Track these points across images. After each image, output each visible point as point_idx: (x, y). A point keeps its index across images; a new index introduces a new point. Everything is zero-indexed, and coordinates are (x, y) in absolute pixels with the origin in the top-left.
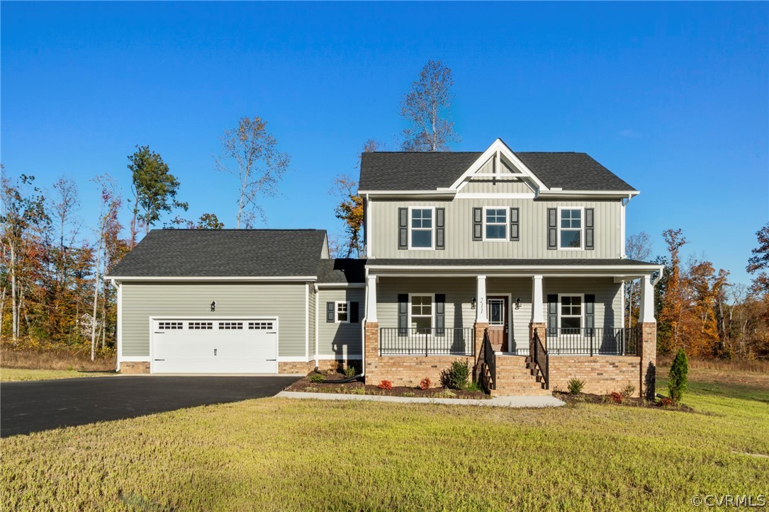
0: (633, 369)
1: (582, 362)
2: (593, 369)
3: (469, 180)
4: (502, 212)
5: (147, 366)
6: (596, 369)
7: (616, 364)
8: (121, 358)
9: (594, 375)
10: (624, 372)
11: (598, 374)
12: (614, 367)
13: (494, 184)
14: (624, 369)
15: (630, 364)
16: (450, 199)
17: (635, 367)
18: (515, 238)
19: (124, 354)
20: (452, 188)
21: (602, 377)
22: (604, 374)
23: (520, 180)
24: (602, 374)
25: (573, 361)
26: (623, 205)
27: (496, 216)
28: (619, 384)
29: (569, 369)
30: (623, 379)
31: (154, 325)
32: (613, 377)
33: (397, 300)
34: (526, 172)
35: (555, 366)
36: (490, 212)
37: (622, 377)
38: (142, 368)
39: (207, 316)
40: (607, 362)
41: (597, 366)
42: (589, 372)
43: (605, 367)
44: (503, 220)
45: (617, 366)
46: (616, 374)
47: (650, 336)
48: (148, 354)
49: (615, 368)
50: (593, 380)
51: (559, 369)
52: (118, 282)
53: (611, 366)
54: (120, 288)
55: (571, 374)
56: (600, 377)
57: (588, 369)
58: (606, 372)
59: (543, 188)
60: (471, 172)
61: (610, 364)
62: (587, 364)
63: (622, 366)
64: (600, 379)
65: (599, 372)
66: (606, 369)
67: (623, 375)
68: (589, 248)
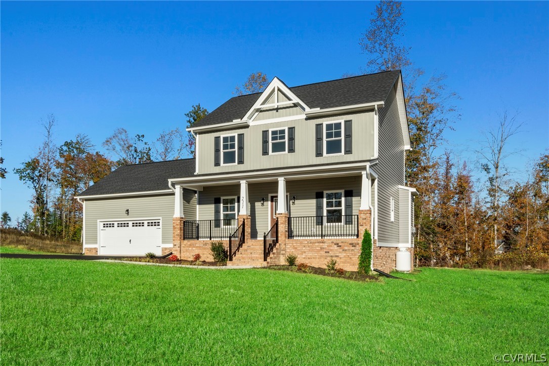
0: (353, 248)
1: (313, 243)
2: (322, 248)
3: (259, 111)
4: (283, 132)
5: (96, 249)
6: (324, 248)
7: (340, 244)
8: (85, 246)
9: (323, 253)
10: (346, 250)
11: (326, 252)
12: (338, 246)
13: (277, 111)
14: (346, 248)
15: (350, 244)
16: (247, 127)
17: (354, 246)
18: (291, 150)
19: (86, 243)
20: (245, 119)
21: (329, 254)
22: (330, 252)
23: (295, 105)
24: (328, 252)
25: (307, 242)
26: (376, 114)
27: (278, 135)
28: (341, 260)
29: (304, 248)
30: (345, 257)
31: (100, 225)
32: (337, 255)
33: (214, 202)
34: (295, 99)
35: (294, 246)
36: (274, 133)
37: (344, 254)
38: (94, 251)
39: (125, 219)
40: (333, 243)
41: (325, 246)
42: (319, 251)
43: (331, 246)
44: (283, 137)
45: (340, 246)
46: (340, 253)
47: (364, 221)
48: (96, 243)
49: (338, 248)
50: (321, 256)
51: (296, 248)
52: (83, 200)
53: (336, 246)
54: (84, 204)
55: (305, 252)
56: (327, 254)
57: (318, 248)
58: (331, 250)
59: (308, 110)
60: (257, 105)
61: (335, 244)
62: (317, 244)
63: (344, 246)
64: (327, 256)
65: (326, 250)
66: (332, 248)
67: (345, 253)
68: (347, 152)
